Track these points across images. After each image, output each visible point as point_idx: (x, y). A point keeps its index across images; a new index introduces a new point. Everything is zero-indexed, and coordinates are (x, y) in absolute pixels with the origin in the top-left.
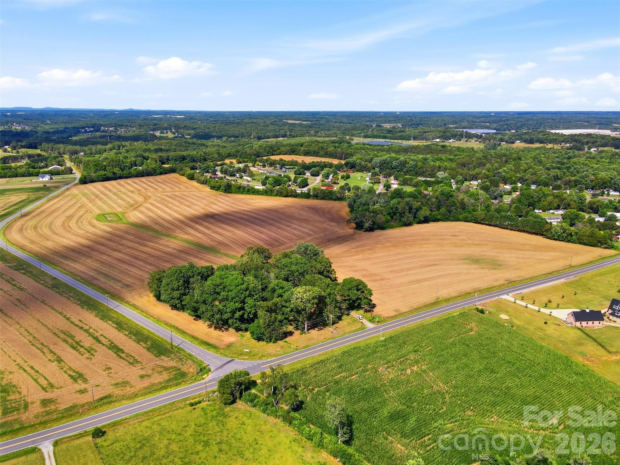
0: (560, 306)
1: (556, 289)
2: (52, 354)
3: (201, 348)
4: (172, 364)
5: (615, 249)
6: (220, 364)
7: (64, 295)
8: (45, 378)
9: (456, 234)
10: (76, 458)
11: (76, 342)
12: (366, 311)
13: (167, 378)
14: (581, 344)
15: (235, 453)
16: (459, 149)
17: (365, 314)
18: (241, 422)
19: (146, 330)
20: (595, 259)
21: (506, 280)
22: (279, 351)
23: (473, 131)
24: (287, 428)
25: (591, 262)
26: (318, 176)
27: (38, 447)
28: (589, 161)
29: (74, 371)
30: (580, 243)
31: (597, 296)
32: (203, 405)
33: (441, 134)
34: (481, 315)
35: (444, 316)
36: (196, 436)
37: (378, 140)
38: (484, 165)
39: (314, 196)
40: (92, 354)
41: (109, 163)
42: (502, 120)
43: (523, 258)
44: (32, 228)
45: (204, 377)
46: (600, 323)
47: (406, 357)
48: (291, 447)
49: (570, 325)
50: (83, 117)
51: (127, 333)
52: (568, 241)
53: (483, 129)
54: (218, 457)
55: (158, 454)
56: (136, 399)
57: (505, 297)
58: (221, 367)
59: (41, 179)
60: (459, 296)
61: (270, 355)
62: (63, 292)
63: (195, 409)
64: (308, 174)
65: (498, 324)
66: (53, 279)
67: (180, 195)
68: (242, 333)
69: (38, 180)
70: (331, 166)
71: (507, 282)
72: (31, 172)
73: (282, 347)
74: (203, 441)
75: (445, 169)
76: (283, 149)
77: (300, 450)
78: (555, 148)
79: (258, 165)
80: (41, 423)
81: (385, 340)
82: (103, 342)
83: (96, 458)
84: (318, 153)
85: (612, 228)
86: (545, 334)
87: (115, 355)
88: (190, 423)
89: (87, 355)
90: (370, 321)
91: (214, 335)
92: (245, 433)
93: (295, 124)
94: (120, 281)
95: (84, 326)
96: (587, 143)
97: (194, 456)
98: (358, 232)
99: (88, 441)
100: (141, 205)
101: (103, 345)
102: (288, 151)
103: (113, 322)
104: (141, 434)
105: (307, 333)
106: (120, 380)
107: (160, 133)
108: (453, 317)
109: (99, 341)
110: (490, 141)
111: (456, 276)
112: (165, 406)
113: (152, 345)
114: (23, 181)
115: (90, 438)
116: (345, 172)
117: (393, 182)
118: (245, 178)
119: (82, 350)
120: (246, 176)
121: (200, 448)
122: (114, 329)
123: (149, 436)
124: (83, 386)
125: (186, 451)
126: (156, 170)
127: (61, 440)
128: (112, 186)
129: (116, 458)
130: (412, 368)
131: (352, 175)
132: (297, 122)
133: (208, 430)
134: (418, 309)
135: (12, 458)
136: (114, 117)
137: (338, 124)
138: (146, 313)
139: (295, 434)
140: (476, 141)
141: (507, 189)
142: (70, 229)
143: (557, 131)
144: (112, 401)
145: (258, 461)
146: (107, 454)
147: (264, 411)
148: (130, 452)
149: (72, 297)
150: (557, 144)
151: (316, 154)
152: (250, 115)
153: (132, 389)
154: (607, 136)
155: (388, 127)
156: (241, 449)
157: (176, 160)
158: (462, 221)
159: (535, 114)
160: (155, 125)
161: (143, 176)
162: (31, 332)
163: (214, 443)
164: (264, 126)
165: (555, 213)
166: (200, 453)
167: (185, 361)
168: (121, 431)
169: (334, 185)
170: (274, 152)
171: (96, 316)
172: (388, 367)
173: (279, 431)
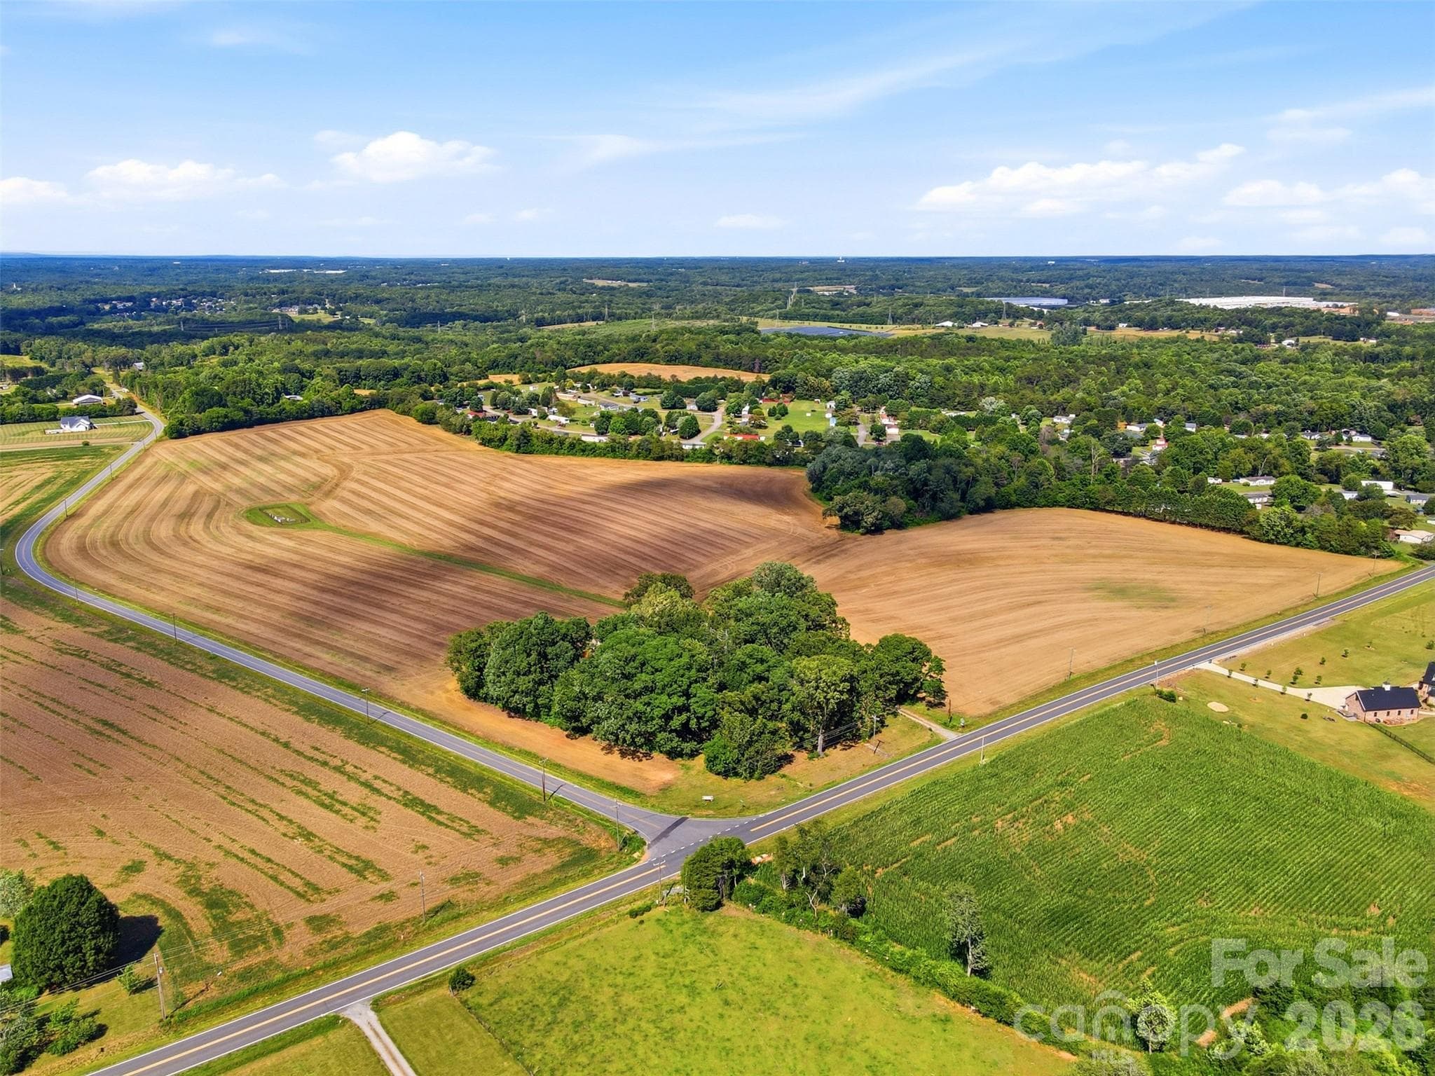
0: (1324, 681)
1: (1301, 645)
2: (285, 822)
3: (603, 796)
4: (555, 831)
5: (1397, 559)
6: (660, 828)
7: (254, 693)
8: (293, 873)
9: (1062, 535)
10: (433, 1031)
11: (325, 795)
12: (931, 705)
13: (558, 862)
14: (1386, 757)
15: (758, 1006)
16: (1004, 344)
17: (930, 712)
18: (748, 945)
19: (471, 762)
20: (1361, 581)
21: (1198, 631)
22: (775, 796)
23: (1020, 303)
24: (848, 952)
25: (1355, 587)
26: (715, 410)
27: (341, 1015)
28: (1292, 368)
29: (350, 857)
30: (1323, 548)
31: (1390, 659)
32: (657, 912)
33: (954, 309)
34: (1170, 704)
35: (1096, 710)
36: (667, 978)
37: (813, 324)
38: (1076, 380)
39: (722, 458)
40: (372, 819)
41: (228, 388)
42: (1074, 275)
43: (1215, 584)
44: (108, 545)
45: (636, 855)
46: (1412, 712)
47: (1045, 797)
48: (867, 988)
49: (1354, 719)
50: (98, 275)
51: (431, 771)
52: (1297, 545)
53: (1038, 296)
54: (726, 1016)
55: (601, 1015)
56: (509, 909)
57: (1204, 665)
58: (665, 834)
59: (67, 428)
60: (1110, 668)
61: (759, 806)
62: (247, 685)
63: (642, 922)
64: (691, 407)
65: (1211, 724)
66: (211, 658)
67: (418, 460)
68: (683, 762)
69: (61, 431)
70: (738, 386)
71: (1200, 634)
72: (37, 412)
73: (780, 788)
74: (685, 986)
75: (995, 391)
76: (614, 348)
77: (888, 994)
78: (1207, 338)
79: (573, 388)
80: (326, 967)
81: (993, 764)
82: (385, 791)
83: (476, 1029)
84: (700, 357)
85: (1382, 514)
86: (1310, 740)
87: (424, 819)
88: (644, 951)
89: (362, 821)
90: (945, 725)
91: (622, 768)
92: (765, 965)
93: (613, 289)
94: (367, 658)
95: (328, 759)
96: (1274, 328)
97: (678, 1016)
98: (849, 535)
99: (444, 998)
100: (337, 485)
101: (390, 798)
102: (629, 353)
103: (391, 748)
104: (550, 977)
105: (822, 754)
106: (458, 870)
107: (300, 312)
108: (1115, 710)
109: (377, 791)
110: (1061, 324)
111: (1091, 625)
112: (578, 920)
113: (497, 794)
114: (23, 434)
115: (445, 991)
116: (772, 400)
117: (886, 421)
118: (552, 417)
119: (346, 810)
120: (554, 413)
121: (682, 999)
122: (398, 763)
123: (568, 981)
124: (384, 887)
125: (656, 1006)
126: (340, 403)
127: (384, 997)
128: (249, 442)
129: (517, 1027)
130: (1064, 819)
131: (791, 406)
132: (615, 284)
133: (686, 964)
134: (1035, 697)
135: (294, 1042)
136: (172, 273)
137: (710, 288)
138: (455, 727)
139: (867, 964)
140: (1032, 325)
141: (1135, 433)
142: (195, 544)
143: (1204, 301)
144: (459, 915)
145: (810, 1019)
146: (497, 1020)
147: (789, 920)
148: (543, 1014)
149: (274, 697)
150: (1208, 330)
151: (692, 359)
152: (502, 267)
153: (492, 887)
154: (1314, 311)
155: (827, 293)
156: (767, 997)
157: (377, 378)
158: (1062, 506)
159: (1142, 261)
160: (283, 292)
161: (311, 417)
162: (217, 777)
163: (708, 989)
164: (541, 294)
165: (1252, 483)
166: (687, 1009)
167: (581, 824)
168: (505, 974)
169: (759, 431)
170: (596, 357)
171: (348, 737)
172: (1016, 820)
173: (833, 959)
